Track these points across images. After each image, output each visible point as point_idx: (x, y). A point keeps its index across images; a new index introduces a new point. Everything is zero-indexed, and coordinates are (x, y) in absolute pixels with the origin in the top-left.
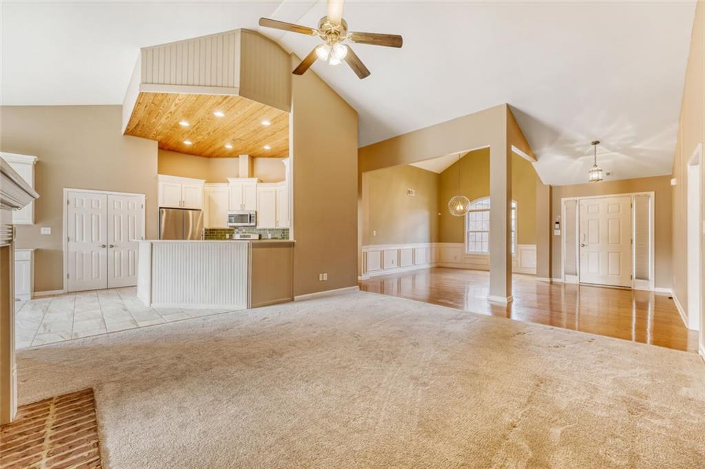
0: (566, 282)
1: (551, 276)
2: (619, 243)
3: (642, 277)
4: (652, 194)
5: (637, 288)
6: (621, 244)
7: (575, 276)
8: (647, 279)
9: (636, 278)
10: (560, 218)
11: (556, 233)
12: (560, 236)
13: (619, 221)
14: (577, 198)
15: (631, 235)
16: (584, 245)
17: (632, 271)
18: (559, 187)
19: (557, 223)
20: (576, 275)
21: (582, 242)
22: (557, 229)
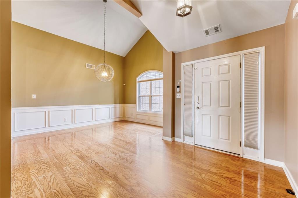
0: (185, 142)
1: (173, 135)
2: (229, 106)
3: (252, 145)
4: (262, 49)
5: (247, 156)
6: (230, 107)
7: (191, 138)
8: (256, 148)
9: (245, 146)
10: (181, 83)
11: (178, 96)
12: (180, 99)
13: (229, 82)
14: (193, 62)
15: (240, 97)
16: (198, 108)
17: (240, 137)
18: (180, 53)
19: (178, 87)
20: (192, 136)
21: (197, 105)
22: (178, 92)
